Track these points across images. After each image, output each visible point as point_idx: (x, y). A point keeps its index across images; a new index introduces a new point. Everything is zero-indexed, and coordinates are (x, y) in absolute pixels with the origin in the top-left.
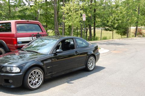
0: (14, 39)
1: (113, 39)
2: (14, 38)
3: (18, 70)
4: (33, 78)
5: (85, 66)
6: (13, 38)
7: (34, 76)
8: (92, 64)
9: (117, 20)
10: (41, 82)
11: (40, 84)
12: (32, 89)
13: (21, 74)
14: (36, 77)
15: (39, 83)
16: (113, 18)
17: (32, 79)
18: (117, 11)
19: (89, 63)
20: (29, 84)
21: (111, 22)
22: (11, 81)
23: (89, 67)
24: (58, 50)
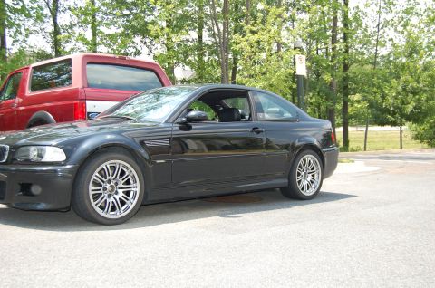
0: (76, 104)
1: (401, 148)
2: (78, 101)
3: (59, 156)
4: (108, 186)
5: (286, 181)
6: (76, 101)
7: (109, 182)
8: (310, 178)
9: (414, 93)
10: (132, 203)
11: (128, 207)
12: (100, 219)
13: (68, 167)
14: (119, 186)
15: (125, 206)
16: (401, 83)
17: (105, 189)
18: (411, 65)
19: (299, 174)
20: (93, 203)
21: (396, 98)
22: (36, 190)
23: (300, 187)
24: (193, 114)
